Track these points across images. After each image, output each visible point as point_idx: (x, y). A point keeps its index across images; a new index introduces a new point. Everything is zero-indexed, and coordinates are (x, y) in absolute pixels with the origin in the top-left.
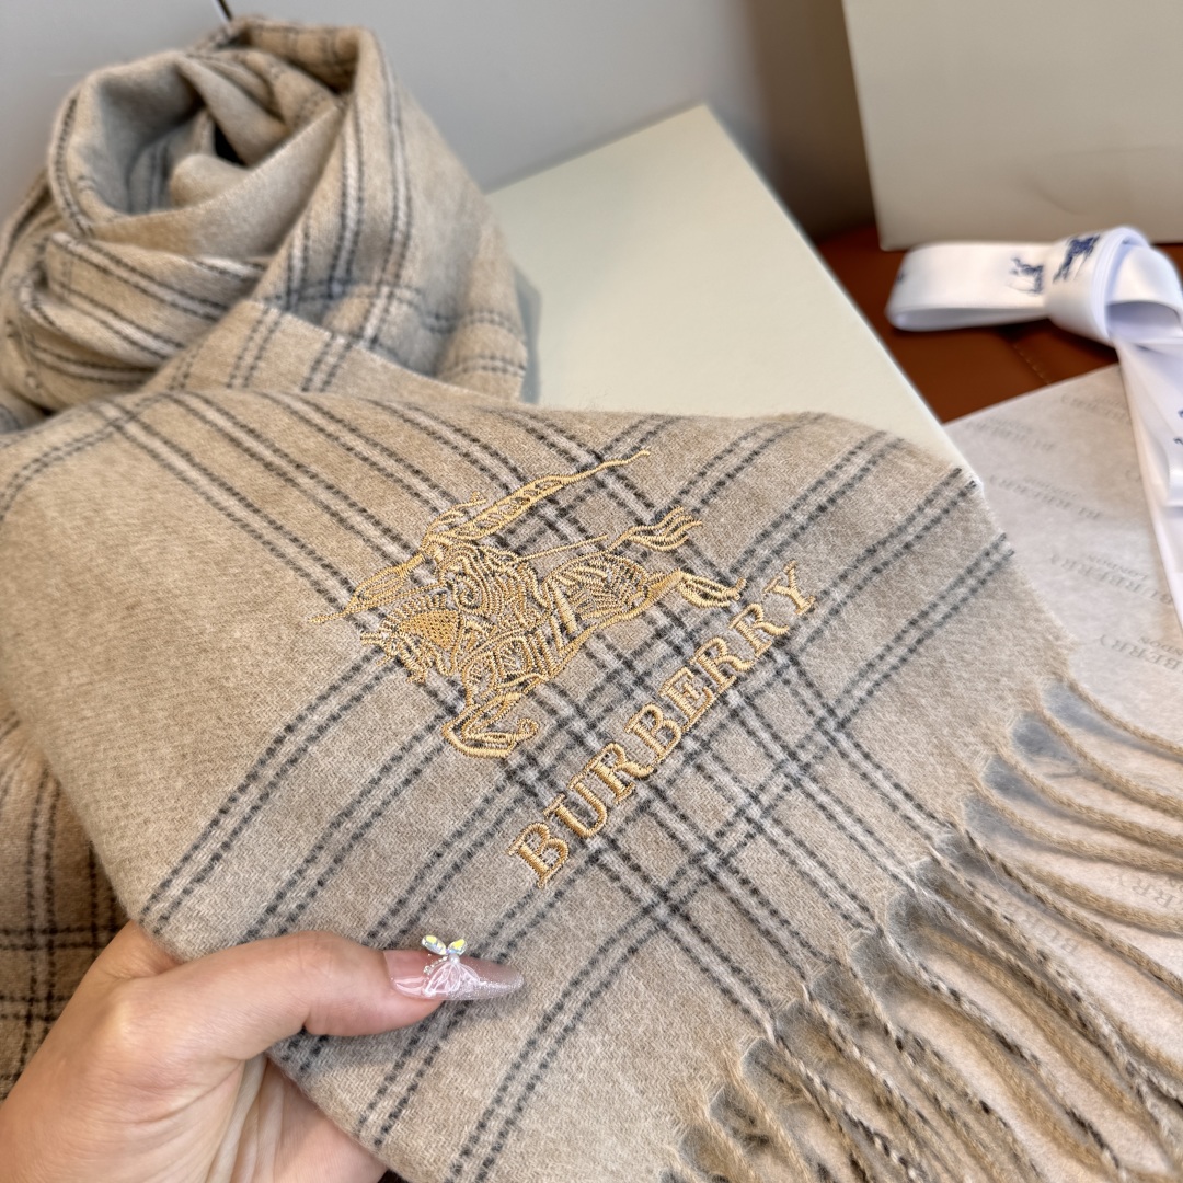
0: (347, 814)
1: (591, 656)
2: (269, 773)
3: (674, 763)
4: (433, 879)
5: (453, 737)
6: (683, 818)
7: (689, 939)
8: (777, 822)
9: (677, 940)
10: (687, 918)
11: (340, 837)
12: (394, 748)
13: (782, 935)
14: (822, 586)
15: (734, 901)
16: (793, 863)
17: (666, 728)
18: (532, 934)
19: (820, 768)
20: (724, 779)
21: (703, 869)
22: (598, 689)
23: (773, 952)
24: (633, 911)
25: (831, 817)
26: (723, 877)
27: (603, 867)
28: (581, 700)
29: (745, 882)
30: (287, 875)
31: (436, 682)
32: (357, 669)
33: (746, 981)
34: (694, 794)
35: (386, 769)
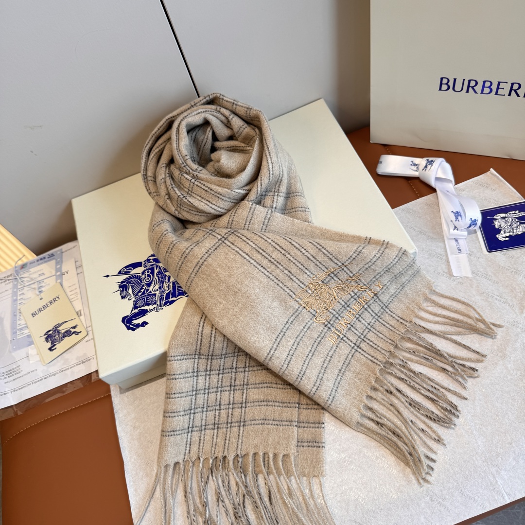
0: (298, 336)
1: (339, 303)
2: (284, 330)
3: (354, 320)
4: (315, 346)
5: (315, 320)
6: (356, 330)
7: (362, 352)
8: (374, 328)
9: (360, 353)
10: (360, 348)
11: (298, 340)
12: (305, 324)
13: (379, 348)
14: (385, 283)
15: (368, 344)
16: (377, 335)
17: (353, 313)
18: (334, 354)
19: (382, 316)
20: (364, 322)
21: (361, 339)
22: (341, 309)
23: (378, 352)
24: (351, 348)
25: (384, 325)
26: (365, 339)
27: (344, 340)
28: (337, 311)
29: (369, 340)
30: (290, 348)
31: (312, 311)
32: (297, 310)
33: (375, 358)
34: (358, 325)
35: (304, 327)
